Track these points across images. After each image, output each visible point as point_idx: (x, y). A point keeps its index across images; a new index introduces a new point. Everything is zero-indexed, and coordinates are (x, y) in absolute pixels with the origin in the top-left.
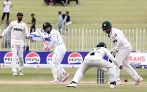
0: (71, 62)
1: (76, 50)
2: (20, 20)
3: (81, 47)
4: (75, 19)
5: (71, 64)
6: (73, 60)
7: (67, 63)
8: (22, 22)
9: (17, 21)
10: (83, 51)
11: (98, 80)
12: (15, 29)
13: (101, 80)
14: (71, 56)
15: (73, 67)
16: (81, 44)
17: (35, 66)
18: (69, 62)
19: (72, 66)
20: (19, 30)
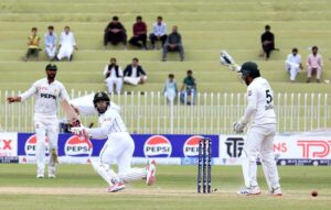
0: (150, 153)
1: (159, 130)
2: (51, 79)
3: (169, 126)
4: (157, 73)
5: (150, 157)
6: (153, 149)
7: (142, 155)
8: (56, 82)
9: (46, 80)
10: (172, 133)
11: (199, 187)
12: (42, 95)
13: (204, 187)
14: (150, 143)
15: (153, 162)
16: (169, 120)
17: (83, 160)
18: (146, 153)
19: (151, 160)
20: (50, 96)
